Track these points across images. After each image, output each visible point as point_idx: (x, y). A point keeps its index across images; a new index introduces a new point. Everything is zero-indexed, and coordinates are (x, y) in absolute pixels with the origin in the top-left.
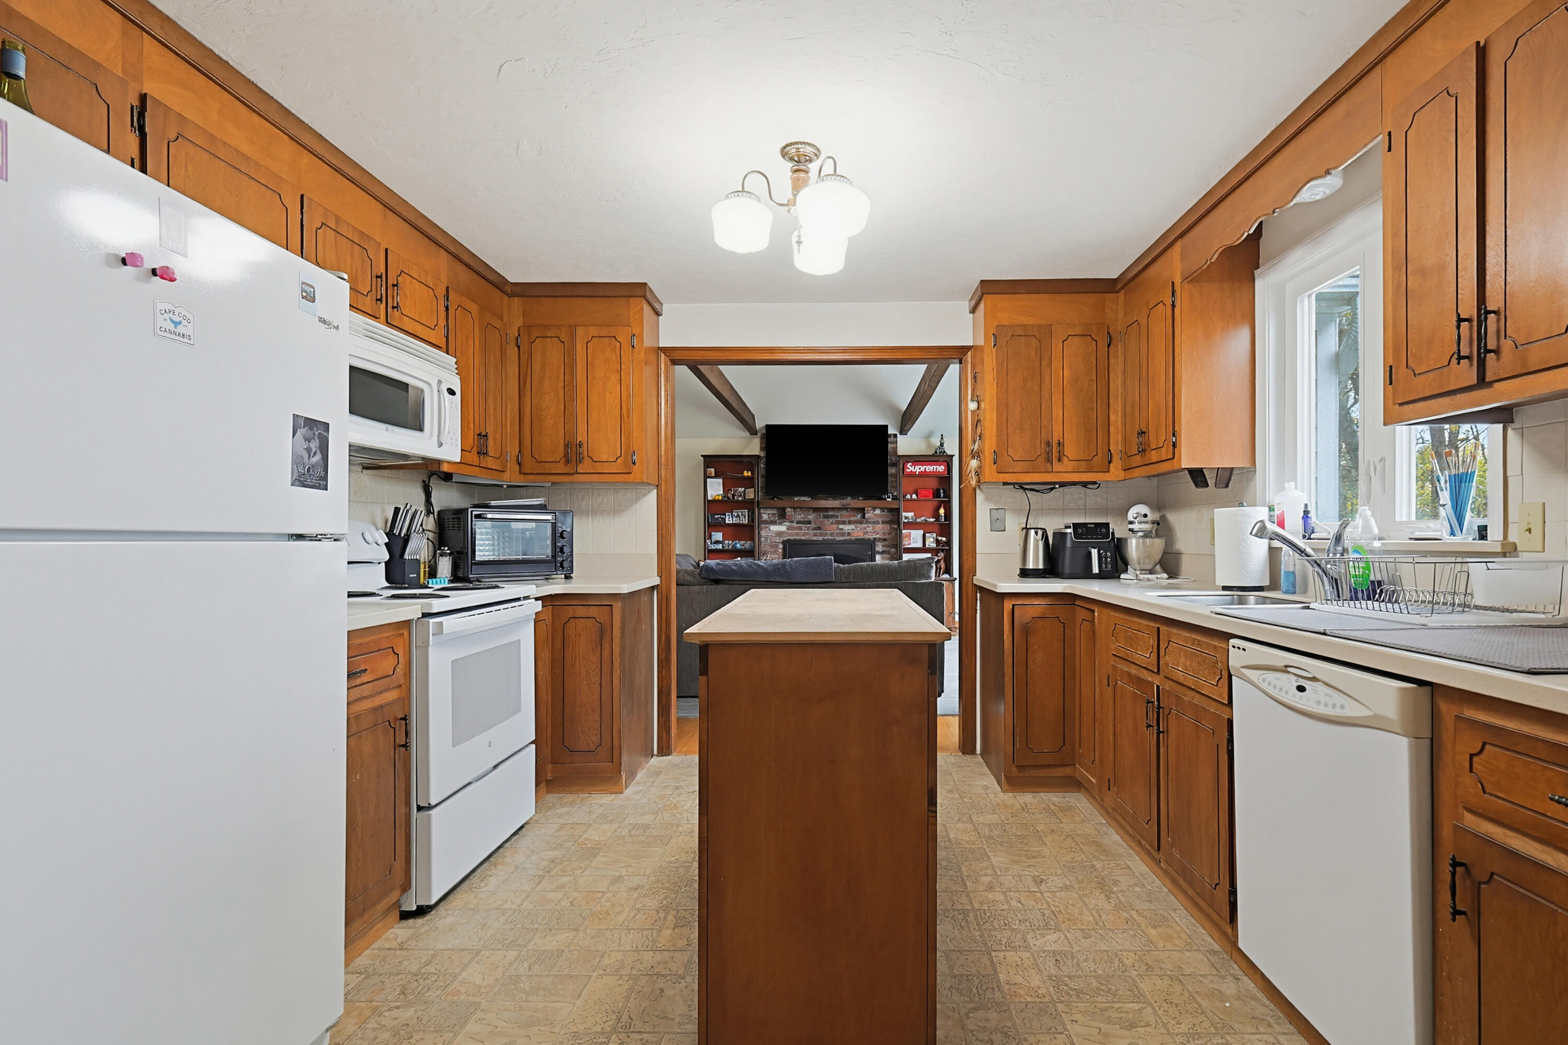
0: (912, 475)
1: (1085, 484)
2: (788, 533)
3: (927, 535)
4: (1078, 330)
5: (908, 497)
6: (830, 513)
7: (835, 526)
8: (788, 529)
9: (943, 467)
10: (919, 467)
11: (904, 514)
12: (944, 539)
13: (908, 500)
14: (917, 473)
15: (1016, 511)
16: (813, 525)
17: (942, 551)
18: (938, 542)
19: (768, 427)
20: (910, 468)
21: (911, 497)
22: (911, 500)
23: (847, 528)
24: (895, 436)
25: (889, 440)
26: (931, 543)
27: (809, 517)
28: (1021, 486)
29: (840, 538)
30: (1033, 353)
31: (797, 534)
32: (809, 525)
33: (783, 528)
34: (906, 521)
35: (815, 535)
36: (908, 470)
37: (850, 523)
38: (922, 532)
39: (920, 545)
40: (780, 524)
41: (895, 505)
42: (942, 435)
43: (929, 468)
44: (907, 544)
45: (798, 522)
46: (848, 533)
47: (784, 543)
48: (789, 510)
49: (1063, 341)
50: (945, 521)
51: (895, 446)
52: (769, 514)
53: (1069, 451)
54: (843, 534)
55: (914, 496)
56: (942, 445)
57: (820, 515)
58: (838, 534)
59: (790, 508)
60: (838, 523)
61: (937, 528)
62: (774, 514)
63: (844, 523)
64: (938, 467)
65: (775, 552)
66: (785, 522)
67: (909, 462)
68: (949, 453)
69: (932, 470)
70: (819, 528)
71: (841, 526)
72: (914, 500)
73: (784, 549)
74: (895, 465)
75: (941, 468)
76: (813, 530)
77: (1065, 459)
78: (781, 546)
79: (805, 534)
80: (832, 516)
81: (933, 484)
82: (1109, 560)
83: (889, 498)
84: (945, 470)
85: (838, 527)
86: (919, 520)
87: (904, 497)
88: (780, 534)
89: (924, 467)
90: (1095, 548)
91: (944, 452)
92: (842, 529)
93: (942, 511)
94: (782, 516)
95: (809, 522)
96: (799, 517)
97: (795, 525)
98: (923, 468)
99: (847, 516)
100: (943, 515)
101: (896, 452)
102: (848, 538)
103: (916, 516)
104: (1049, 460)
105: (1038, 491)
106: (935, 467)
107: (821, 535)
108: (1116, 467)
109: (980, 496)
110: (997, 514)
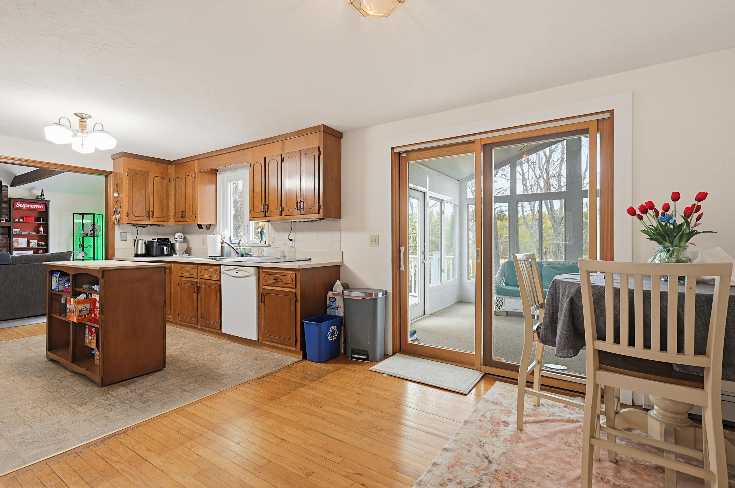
0: (21, 209)
3: (30, 241)
5: (17, 220)
9: (43, 207)
10: (25, 205)
11: (14, 229)
12: (43, 243)
13: (16, 222)
14: (24, 208)
15: (131, 233)
17: (41, 249)
18: (38, 245)
20: (18, 205)
21: (19, 220)
22: (19, 222)
24: (7, 187)
25: (3, 189)
26: (33, 244)
34: (15, 233)
36: (17, 206)
38: (26, 239)
39: (25, 246)
41: (7, 224)
42: (43, 190)
43: (33, 206)
44: (15, 245)
50: (43, 234)
51: (6, 192)
55: (21, 220)
56: (42, 195)
61: (37, 237)
64: (39, 206)
67: (18, 202)
68: (46, 199)
69: (35, 207)
72: (21, 222)
74: (5, 202)
75: (41, 207)
81: (36, 215)
83: (2, 220)
84: (44, 207)
86: (24, 233)
87: (14, 221)
89: (29, 205)
90: (165, 246)
91: (44, 199)
93: (41, 229)
98: (28, 206)
100: (42, 231)
101: (7, 196)
103: (22, 230)
106: (37, 206)
108: (172, 220)
109: (116, 227)
110: (123, 234)
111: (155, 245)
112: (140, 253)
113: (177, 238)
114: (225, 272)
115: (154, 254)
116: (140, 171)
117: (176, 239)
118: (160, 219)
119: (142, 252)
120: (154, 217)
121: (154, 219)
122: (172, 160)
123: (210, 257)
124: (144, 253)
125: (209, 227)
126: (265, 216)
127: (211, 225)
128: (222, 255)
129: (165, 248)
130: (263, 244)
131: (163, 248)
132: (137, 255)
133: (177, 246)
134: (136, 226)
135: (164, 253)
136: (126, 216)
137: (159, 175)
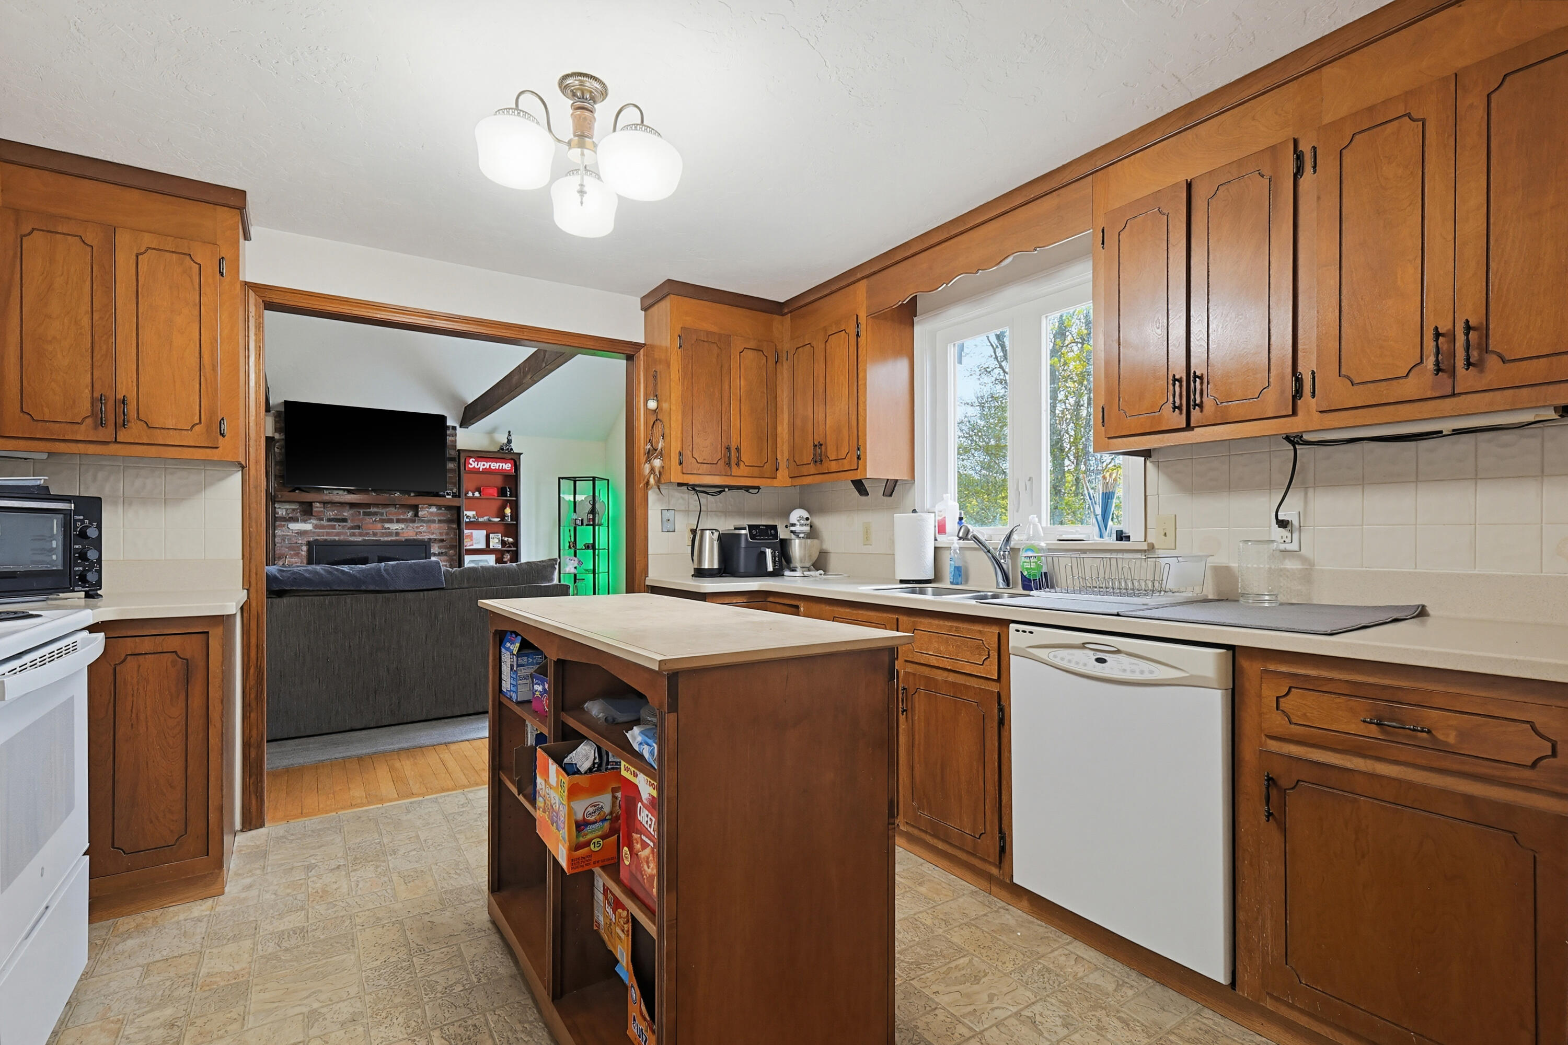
0: (476, 471)
2: (314, 532)
3: (491, 535)
5: (470, 494)
6: (373, 510)
7: (379, 525)
8: (314, 527)
9: (510, 465)
10: (483, 463)
11: (465, 512)
12: (511, 540)
13: (470, 498)
14: (481, 470)
16: (349, 524)
17: (508, 551)
18: (503, 543)
19: (288, 406)
20: (473, 464)
21: (473, 495)
22: (473, 498)
23: (394, 527)
24: (454, 428)
25: (448, 432)
26: (495, 543)
27: (345, 514)
29: (386, 539)
31: (328, 534)
32: (345, 524)
33: (308, 527)
34: (468, 520)
35: (353, 535)
36: (470, 466)
37: (398, 521)
38: (485, 532)
39: (482, 545)
40: (304, 521)
41: (456, 502)
42: (509, 432)
43: (495, 466)
44: (468, 545)
45: (329, 520)
46: (396, 533)
47: (309, 544)
48: (318, 505)
50: (511, 520)
51: (453, 439)
52: (287, 510)
54: (390, 534)
55: (477, 494)
56: (509, 441)
57: (359, 512)
58: (383, 534)
59: (319, 502)
60: (383, 521)
61: (502, 528)
62: (294, 510)
63: (390, 521)
64: (504, 464)
65: (297, 555)
66: (310, 519)
67: (472, 457)
68: (515, 451)
69: (497, 468)
70: (358, 527)
71: (387, 525)
72: (477, 498)
73: (310, 552)
74: (452, 459)
75: (507, 466)
76: (348, 529)
78: (305, 548)
79: (338, 534)
80: (375, 514)
81: (499, 481)
82: (777, 558)
83: (448, 494)
84: (511, 467)
85: (383, 526)
86: (481, 520)
87: (466, 495)
88: (302, 533)
89: (489, 464)
91: (512, 449)
92: (389, 528)
93: (508, 511)
94: (307, 511)
95: (344, 520)
96: (331, 514)
97: (325, 523)
98: (487, 465)
99: (396, 514)
100: (509, 514)
101: (456, 446)
102: (397, 538)
103: (479, 515)
106: (501, 465)
107: (361, 535)
108: (783, 474)
109: (652, 496)
110: (667, 515)
111: (743, 544)
112: (706, 566)
113: (793, 525)
114: (1030, 650)
115: (742, 569)
116: (708, 333)
117: (793, 528)
118: (756, 471)
119: (713, 564)
120: (742, 464)
121: (743, 470)
122: (782, 301)
123: (902, 582)
124: (716, 566)
125: (891, 488)
126: (1189, 427)
127: (897, 481)
128: (937, 578)
129: (769, 552)
130: (1110, 540)
131: (764, 553)
132: (700, 573)
133: (797, 549)
134: (696, 491)
135: (766, 569)
136: (677, 462)
137: (752, 344)
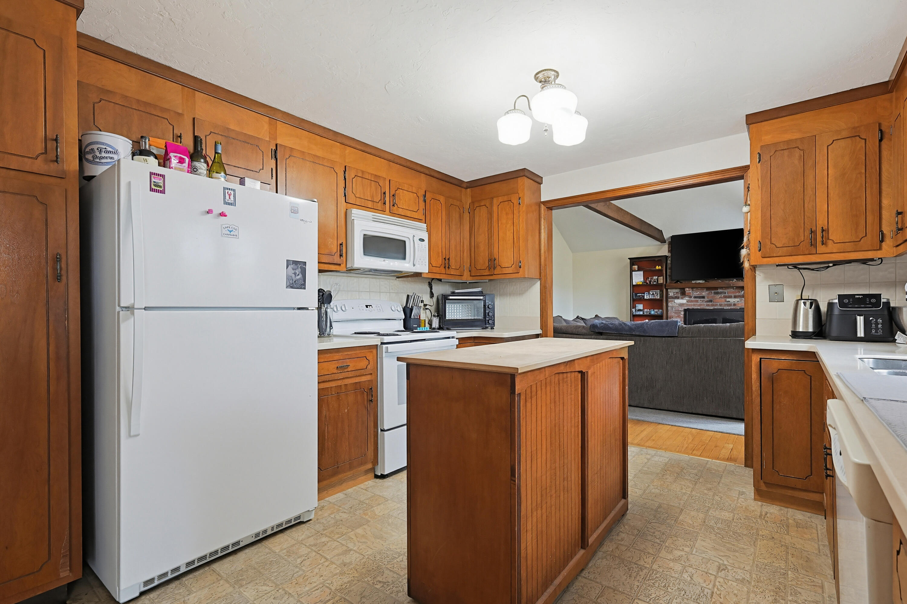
1: (864, 262)
2: (687, 304)
4: (844, 134)
6: (719, 291)
7: (723, 300)
8: (687, 302)
15: (794, 287)
16: (706, 299)
19: (673, 237)
23: (732, 300)
27: (703, 294)
28: (795, 266)
29: (727, 308)
30: (796, 162)
31: (694, 305)
32: (703, 299)
33: (684, 301)
35: (708, 305)
37: (735, 297)
40: (682, 298)
45: (695, 297)
46: (734, 304)
47: (685, 310)
48: (687, 289)
49: (828, 146)
52: (674, 292)
53: (833, 236)
54: (730, 305)
57: (712, 292)
58: (725, 305)
59: (688, 288)
60: (726, 297)
62: (677, 292)
63: (730, 297)
65: (679, 316)
66: (685, 297)
70: (711, 301)
71: (728, 300)
73: (685, 315)
76: (706, 302)
77: (830, 242)
78: (683, 313)
79: (700, 305)
80: (721, 293)
82: (880, 326)
85: (726, 300)
88: (681, 305)
90: (860, 315)
92: (729, 301)
94: (683, 294)
95: (703, 297)
96: (697, 293)
97: (693, 299)
99: (733, 293)
102: (734, 307)
104: (813, 244)
105: (813, 270)
107: (712, 305)
109: (759, 276)
110: (776, 288)
111: (835, 313)
112: (801, 330)
116: (789, 142)
124: (811, 329)
132: (795, 335)
134: (800, 269)
136: (757, 249)
